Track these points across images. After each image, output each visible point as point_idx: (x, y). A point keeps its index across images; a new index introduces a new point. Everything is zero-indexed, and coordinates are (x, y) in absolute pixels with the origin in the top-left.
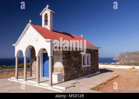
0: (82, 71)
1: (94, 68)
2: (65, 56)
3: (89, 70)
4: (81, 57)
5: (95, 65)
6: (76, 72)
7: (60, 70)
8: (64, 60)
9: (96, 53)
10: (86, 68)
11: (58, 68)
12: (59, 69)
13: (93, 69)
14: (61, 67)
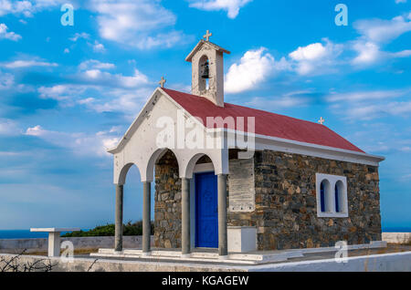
0: (318, 229)
1: (362, 225)
2: (261, 178)
3: (344, 229)
4: (315, 186)
5: (368, 217)
6: (296, 227)
7: (249, 218)
8: (259, 189)
9: (368, 177)
10: (332, 223)
11: (243, 213)
12: (244, 217)
13: (358, 227)
14: (250, 211)
